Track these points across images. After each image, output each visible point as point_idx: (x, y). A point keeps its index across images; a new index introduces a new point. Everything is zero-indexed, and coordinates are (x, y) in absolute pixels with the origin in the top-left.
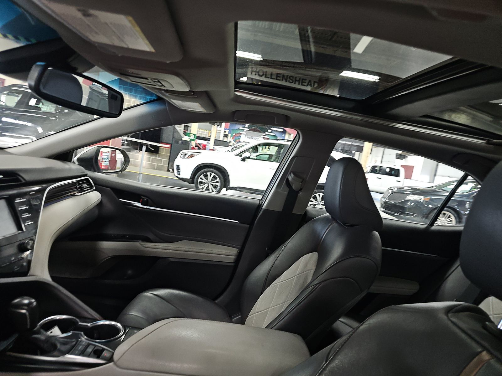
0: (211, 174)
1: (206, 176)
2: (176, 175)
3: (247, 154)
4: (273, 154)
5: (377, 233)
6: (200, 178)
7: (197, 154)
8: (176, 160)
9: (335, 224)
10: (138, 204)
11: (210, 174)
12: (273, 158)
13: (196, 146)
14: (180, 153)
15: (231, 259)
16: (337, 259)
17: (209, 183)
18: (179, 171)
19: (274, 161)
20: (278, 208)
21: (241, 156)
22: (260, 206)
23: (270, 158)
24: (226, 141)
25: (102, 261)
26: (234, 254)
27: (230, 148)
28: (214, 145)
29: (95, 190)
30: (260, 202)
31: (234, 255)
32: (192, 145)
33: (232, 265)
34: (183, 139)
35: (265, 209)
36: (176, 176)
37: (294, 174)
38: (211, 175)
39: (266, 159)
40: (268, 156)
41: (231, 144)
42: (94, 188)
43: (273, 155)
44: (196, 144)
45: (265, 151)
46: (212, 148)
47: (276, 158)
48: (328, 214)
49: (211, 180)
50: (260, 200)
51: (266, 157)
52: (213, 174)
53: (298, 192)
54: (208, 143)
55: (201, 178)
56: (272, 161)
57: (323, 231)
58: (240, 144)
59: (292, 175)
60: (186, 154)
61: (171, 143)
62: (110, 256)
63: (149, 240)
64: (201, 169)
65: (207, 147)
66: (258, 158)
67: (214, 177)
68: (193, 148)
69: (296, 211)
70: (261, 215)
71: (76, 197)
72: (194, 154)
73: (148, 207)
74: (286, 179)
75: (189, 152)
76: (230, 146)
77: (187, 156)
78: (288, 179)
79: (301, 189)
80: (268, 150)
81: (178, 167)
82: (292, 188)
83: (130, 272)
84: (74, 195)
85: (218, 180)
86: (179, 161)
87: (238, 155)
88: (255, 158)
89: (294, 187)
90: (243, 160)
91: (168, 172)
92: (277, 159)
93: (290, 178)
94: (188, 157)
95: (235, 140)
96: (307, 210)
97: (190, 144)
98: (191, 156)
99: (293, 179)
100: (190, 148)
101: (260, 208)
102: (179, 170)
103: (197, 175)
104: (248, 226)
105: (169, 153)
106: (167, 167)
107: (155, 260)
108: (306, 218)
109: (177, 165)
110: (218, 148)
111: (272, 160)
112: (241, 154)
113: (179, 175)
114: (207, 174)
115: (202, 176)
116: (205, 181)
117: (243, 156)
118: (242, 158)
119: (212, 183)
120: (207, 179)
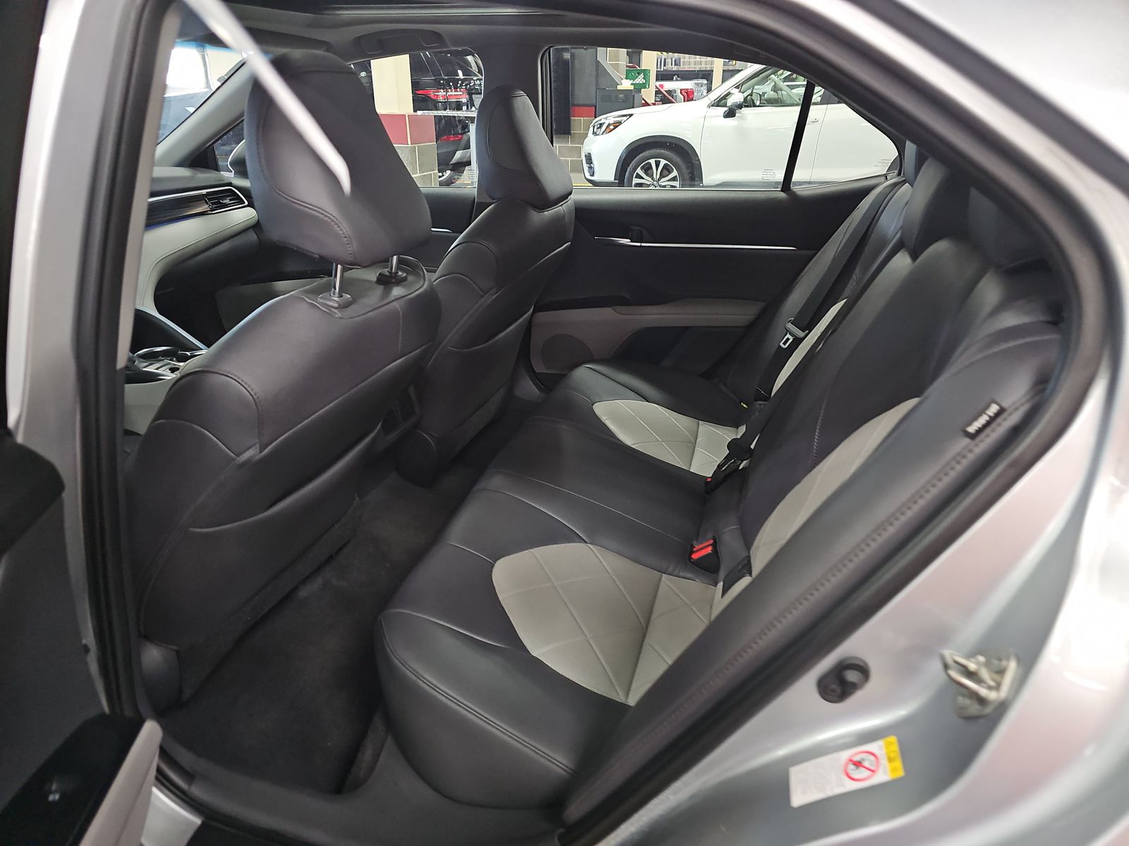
0: (660, 161)
1: (647, 169)
2: (587, 175)
6: (634, 176)
7: (625, 118)
8: (585, 141)
11: (655, 161)
14: (593, 124)
17: (654, 183)
18: (592, 165)
21: (725, 105)
32: (644, 97)
34: (619, 87)
36: (587, 180)
38: (658, 166)
49: (650, 179)
52: (663, 162)
55: (637, 174)
60: (601, 125)
61: (594, 102)
64: (636, 153)
67: (665, 166)
71: (206, 216)
72: (618, 120)
75: (607, 118)
77: (604, 127)
81: (589, 159)
85: (675, 173)
86: (590, 143)
87: (718, 105)
90: (731, 114)
94: (607, 131)
97: (638, 95)
98: (612, 127)
102: (592, 163)
103: (628, 170)
109: (588, 154)
112: (724, 99)
113: (592, 175)
114: (650, 164)
115: (639, 171)
116: (647, 180)
117: (728, 105)
118: (726, 109)
119: (663, 184)
120: (651, 176)
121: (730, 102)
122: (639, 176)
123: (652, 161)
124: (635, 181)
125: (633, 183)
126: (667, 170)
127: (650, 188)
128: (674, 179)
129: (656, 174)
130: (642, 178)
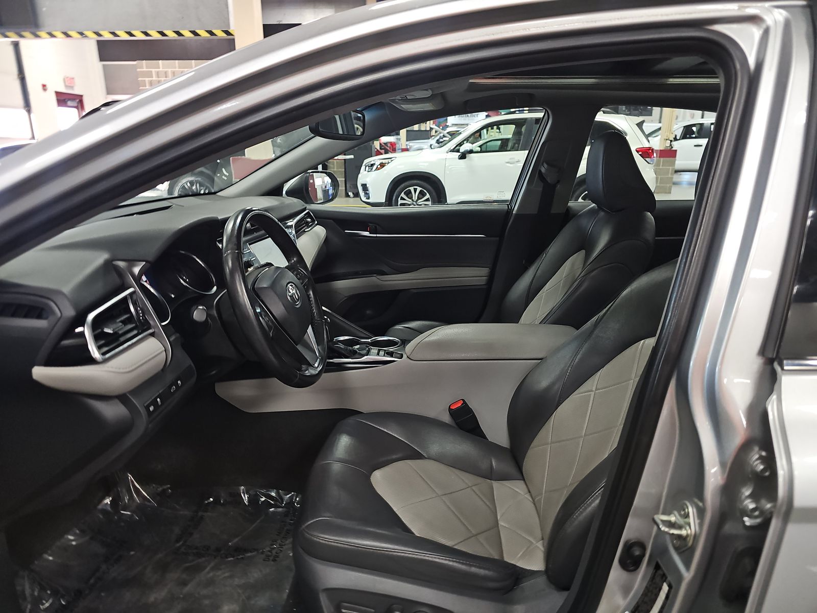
0: (417, 189)
1: (408, 194)
2: (364, 199)
3: (467, 146)
4: (510, 136)
5: (649, 213)
6: (399, 199)
7: (390, 160)
8: (360, 176)
9: (602, 214)
10: (367, 234)
11: (414, 188)
12: (510, 145)
13: (380, 149)
14: (364, 164)
15: (482, 281)
16: (605, 247)
17: (414, 203)
18: (368, 192)
19: (513, 148)
20: (533, 210)
21: (458, 151)
22: (509, 212)
23: (504, 146)
24: (424, 129)
25: (340, 302)
26: (487, 275)
27: (433, 141)
28: (407, 141)
29: (317, 224)
30: (508, 207)
31: (484, 275)
32: (376, 147)
33: (485, 287)
35: (516, 214)
36: (364, 202)
37: (547, 164)
38: (415, 190)
39: (497, 149)
40: (500, 142)
41: (433, 133)
42: (316, 222)
43: (508, 140)
44: (380, 144)
45: (492, 134)
46: (404, 147)
47: (515, 144)
48: (594, 205)
49: (411, 200)
50: (507, 205)
51: (496, 146)
52: (419, 189)
53: (555, 186)
54: (397, 139)
55: (401, 197)
56: (510, 151)
57: (588, 225)
58: (449, 130)
59: (545, 165)
60: (372, 165)
62: (345, 297)
63: (383, 273)
64: (400, 183)
65: (397, 146)
66: (484, 149)
67: (421, 192)
68: (378, 153)
69: (556, 209)
70: (512, 223)
71: (307, 233)
72: (384, 161)
73: (378, 235)
74: (538, 172)
75: (376, 160)
76: (433, 137)
77: (375, 167)
78: (540, 171)
79: (558, 182)
80: (497, 132)
81: (365, 187)
82: (547, 182)
83: (368, 312)
84: (304, 232)
85: (428, 196)
86: (364, 177)
87: (453, 151)
88: (479, 149)
89: (549, 180)
90: (463, 156)
91: (348, 199)
92: (517, 145)
93: (543, 170)
94: (377, 169)
95: (438, 125)
96: (569, 206)
97: (373, 146)
98: (381, 166)
99: (546, 170)
100: (374, 153)
101: (509, 214)
102: (368, 190)
103: (395, 195)
104: (498, 238)
105: (344, 167)
106: (344, 191)
107: (395, 294)
108: (569, 215)
109: (364, 184)
110: (415, 144)
111: (509, 149)
112: (457, 148)
113: (368, 198)
114: (410, 190)
115: (403, 195)
116: (408, 201)
117: (461, 151)
118: (460, 154)
119: (420, 203)
120: (411, 198)
121: (462, 149)
122: (402, 199)
123: (412, 189)
124: (400, 202)
125: (399, 204)
126: (422, 194)
127: (411, 206)
128: (427, 200)
129: (415, 197)
130: (405, 200)
